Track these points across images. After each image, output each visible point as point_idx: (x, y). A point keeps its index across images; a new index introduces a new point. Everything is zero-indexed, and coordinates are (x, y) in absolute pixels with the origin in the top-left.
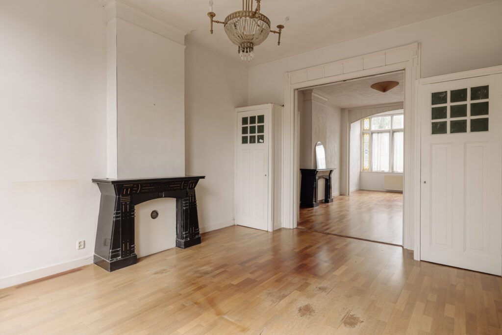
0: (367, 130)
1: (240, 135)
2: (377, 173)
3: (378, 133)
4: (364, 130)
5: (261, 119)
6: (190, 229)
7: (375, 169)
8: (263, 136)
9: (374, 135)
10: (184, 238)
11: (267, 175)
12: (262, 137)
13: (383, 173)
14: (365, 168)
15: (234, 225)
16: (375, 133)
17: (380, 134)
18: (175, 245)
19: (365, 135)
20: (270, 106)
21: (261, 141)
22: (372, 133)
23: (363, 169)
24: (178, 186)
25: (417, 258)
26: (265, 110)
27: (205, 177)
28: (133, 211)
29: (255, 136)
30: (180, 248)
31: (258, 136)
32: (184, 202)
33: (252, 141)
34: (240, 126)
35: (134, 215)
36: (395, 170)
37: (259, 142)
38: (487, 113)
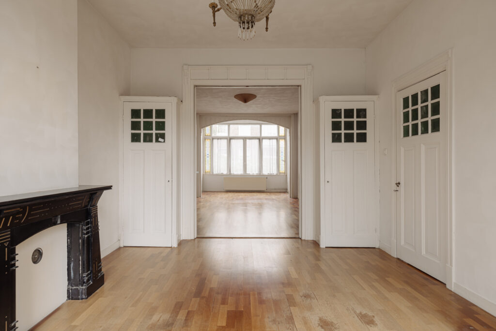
0: (208, 136)
1: (128, 132)
2: (217, 175)
3: (218, 139)
4: (205, 135)
5: (161, 113)
6: (93, 267)
7: (215, 172)
8: (164, 134)
9: (214, 140)
10: (84, 283)
11: (170, 181)
12: (163, 136)
13: (222, 175)
14: (207, 171)
15: (120, 248)
16: (215, 139)
17: (219, 140)
18: (66, 298)
19: (207, 140)
20: (174, 100)
21: (160, 139)
22: (213, 139)
23: (205, 172)
24: (79, 204)
25: (323, 245)
26: (168, 104)
27: (112, 186)
28: (14, 259)
29: (152, 134)
30: (79, 299)
31: (156, 134)
32: (85, 228)
33: (148, 139)
34: (128, 120)
35: (14, 265)
36: (232, 172)
37: (157, 141)
38: (365, 129)
